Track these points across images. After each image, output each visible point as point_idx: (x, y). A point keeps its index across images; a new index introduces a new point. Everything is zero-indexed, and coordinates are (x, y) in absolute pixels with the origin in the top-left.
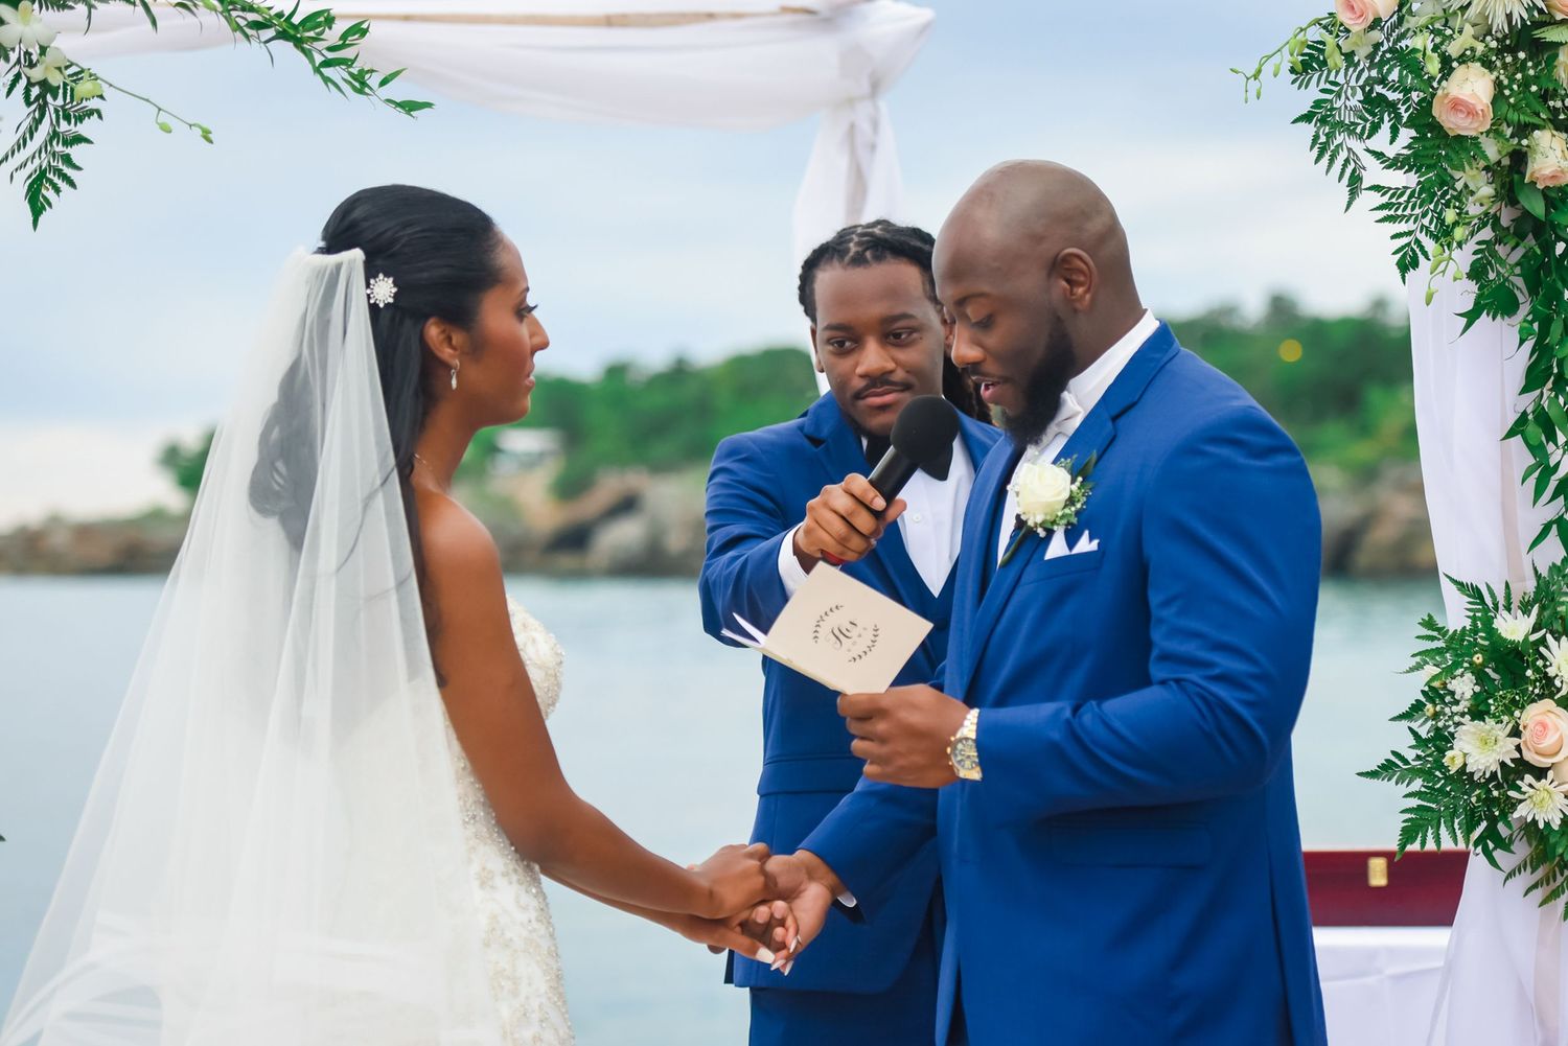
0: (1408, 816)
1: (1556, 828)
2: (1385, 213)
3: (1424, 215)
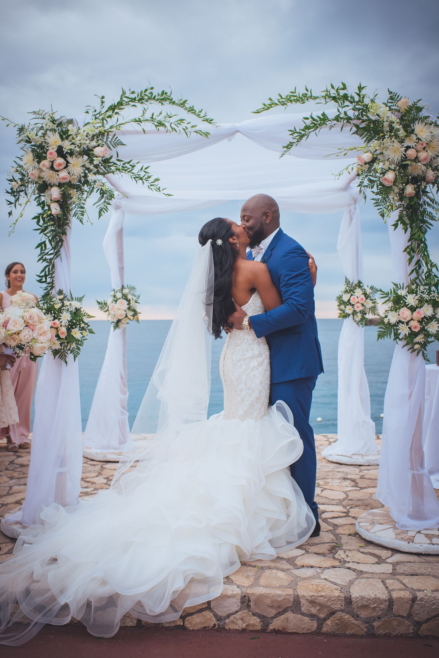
0: (379, 332)
1: (407, 335)
2: (376, 204)
3: (384, 204)
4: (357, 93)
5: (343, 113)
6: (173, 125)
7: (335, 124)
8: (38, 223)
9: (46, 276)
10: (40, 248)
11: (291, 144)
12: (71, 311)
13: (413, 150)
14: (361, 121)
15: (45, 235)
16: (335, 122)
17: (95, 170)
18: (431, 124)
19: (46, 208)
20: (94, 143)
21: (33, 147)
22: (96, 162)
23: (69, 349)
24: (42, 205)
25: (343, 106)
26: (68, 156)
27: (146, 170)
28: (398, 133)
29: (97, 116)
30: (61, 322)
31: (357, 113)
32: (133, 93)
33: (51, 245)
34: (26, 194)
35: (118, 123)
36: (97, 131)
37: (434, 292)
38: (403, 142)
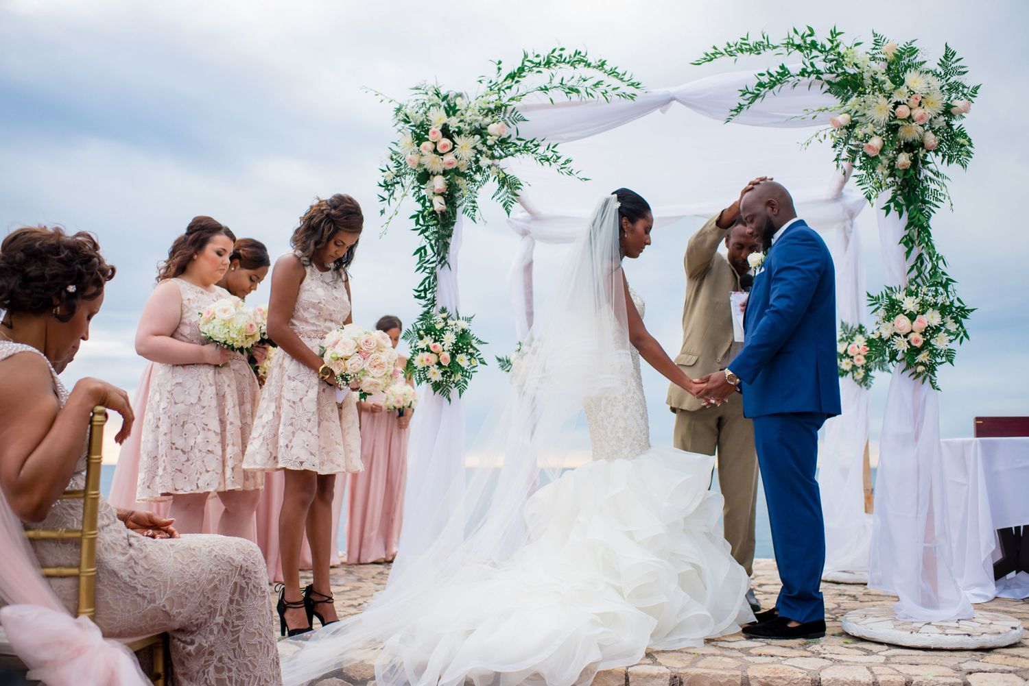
3: (870, 182)
4: (829, 40)
5: (809, 66)
6: (589, 91)
7: (799, 80)
8: (417, 223)
9: (425, 290)
10: (419, 254)
11: (741, 107)
12: (456, 333)
13: (905, 106)
14: (835, 75)
15: (427, 237)
16: (800, 78)
17: (489, 152)
18: (927, 72)
19: (428, 204)
20: (488, 120)
21: (414, 128)
22: (489, 143)
23: (453, 382)
24: (422, 201)
25: (810, 57)
26: (455, 135)
27: (553, 150)
28: (884, 86)
29: (493, 87)
30: (443, 345)
31: (829, 65)
32: (538, 56)
33: (433, 250)
34: (402, 186)
35: (519, 93)
36: (492, 106)
37: (942, 294)
38: (889, 97)
